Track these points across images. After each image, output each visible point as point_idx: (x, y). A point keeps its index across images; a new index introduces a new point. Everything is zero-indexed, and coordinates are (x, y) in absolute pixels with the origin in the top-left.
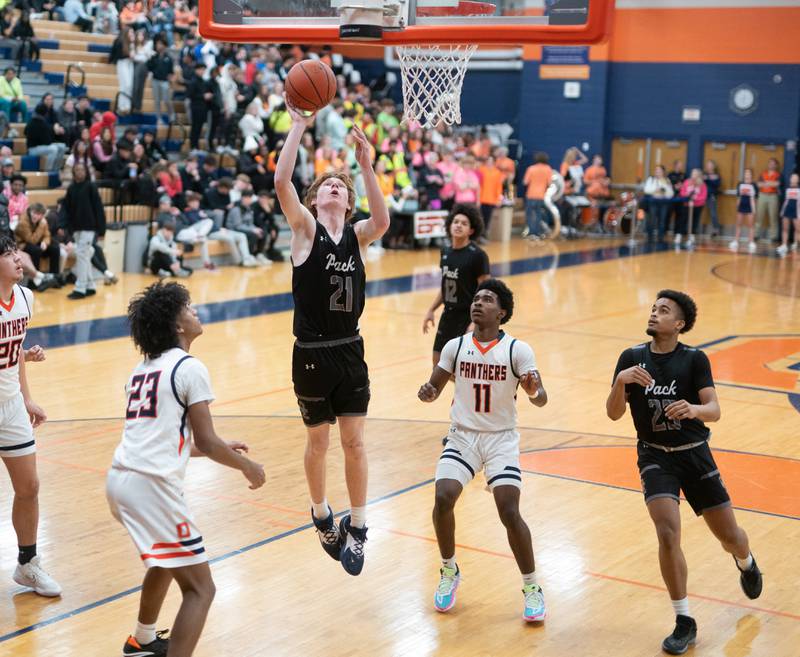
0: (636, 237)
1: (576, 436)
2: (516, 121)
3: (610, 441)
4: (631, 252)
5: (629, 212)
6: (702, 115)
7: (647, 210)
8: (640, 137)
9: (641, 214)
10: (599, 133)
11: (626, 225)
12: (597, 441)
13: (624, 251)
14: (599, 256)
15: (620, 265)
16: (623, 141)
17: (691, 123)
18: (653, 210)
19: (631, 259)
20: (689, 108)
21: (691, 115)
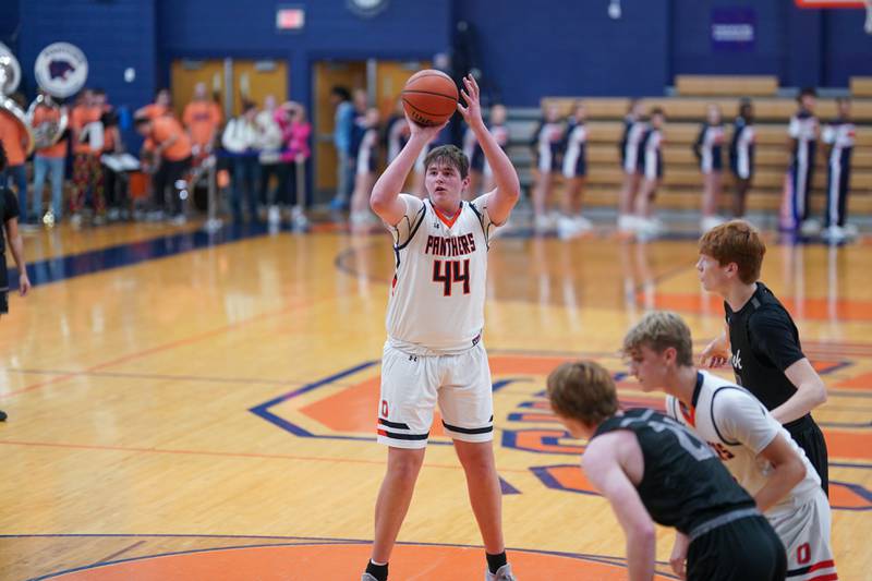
0: (219, 214)
1: (135, 540)
2: (14, 37)
3: (188, 544)
4: (211, 239)
5: (205, 176)
6: (307, 18)
7: (232, 172)
8: (214, 56)
9: (224, 179)
10: (148, 52)
11: (200, 197)
12: (169, 545)
13: (200, 240)
14: (160, 249)
15: (196, 260)
16: (188, 64)
17: (289, 33)
18: (240, 171)
19: (211, 251)
20: (287, 8)
21: (290, 19)
